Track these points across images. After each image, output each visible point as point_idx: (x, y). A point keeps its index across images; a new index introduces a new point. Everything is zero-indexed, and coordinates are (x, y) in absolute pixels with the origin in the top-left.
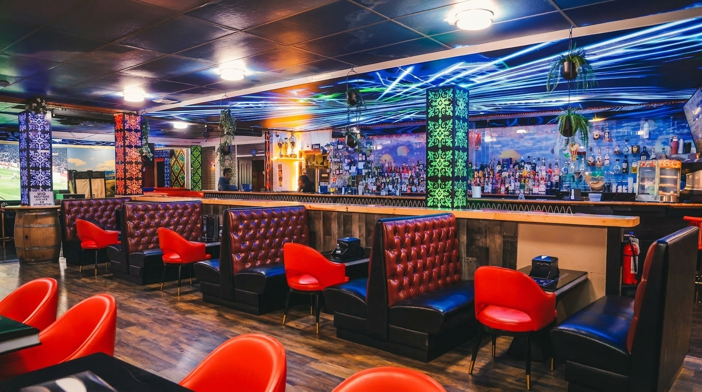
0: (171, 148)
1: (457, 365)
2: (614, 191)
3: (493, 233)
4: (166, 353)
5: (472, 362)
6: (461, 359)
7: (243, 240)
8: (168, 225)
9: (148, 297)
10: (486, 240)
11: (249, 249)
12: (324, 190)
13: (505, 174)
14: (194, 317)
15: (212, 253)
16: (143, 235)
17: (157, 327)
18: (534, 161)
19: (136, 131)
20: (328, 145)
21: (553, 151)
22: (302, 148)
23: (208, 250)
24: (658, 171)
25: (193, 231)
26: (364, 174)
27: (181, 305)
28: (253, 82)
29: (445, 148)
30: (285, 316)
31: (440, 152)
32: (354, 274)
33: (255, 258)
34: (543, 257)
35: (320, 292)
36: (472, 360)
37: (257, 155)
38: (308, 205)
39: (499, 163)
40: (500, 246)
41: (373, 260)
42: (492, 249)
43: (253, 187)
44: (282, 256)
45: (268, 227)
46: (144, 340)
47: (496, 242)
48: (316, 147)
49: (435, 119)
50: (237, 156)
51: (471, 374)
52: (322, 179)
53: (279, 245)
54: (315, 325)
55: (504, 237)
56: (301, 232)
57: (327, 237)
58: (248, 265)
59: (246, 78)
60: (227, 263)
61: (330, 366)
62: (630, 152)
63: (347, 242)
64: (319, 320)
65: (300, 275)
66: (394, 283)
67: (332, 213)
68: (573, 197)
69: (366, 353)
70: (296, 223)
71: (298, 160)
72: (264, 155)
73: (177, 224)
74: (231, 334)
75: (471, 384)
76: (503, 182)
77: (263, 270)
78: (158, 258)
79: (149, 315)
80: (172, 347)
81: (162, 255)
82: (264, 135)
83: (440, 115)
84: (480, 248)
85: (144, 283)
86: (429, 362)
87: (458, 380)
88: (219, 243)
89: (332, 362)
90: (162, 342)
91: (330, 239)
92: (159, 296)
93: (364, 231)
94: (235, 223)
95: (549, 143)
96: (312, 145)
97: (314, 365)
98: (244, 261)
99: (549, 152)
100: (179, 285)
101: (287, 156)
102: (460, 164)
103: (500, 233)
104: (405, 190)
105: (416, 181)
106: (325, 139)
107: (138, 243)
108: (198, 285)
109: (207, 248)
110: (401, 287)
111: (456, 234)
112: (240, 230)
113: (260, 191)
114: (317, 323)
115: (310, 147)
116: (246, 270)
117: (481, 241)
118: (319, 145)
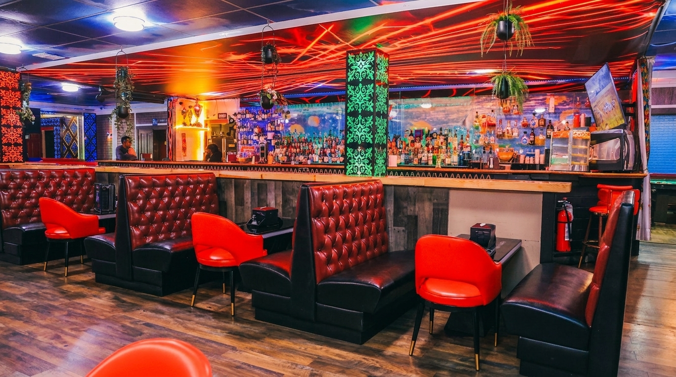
0: (60, 116)
1: (395, 345)
2: (522, 162)
3: (423, 201)
4: (44, 349)
5: (413, 342)
6: (397, 339)
7: (142, 210)
8: (53, 195)
9: (27, 280)
10: (415, 208)
11: (151, 221)
12: (233, 158)
13: (417, 145)
14: (83, 301)
15: (108, 226)
16: (21, 207)
17: (35, 316)
18: (446, 133)
19: (14, 90)
20: (235, 115)
21: (464, 123)
22: (208, 118)
23: (102, 223)
24: (571, 140)
25: (84, 203)
26: (273, 144)
27: (67, 287)
28: (154, 37)
29: (365, 114)
30: (194, 296)
31: (360, 117)
32: (273, 246)
33: (157, 232)
34: (481, 225)
35: (235, 268)
36: (412, 340)
37: (159, 124)
38: (217, 173)
39: (411, 135)
40: (431, 214)
41: (297, 230)
42: (420, 218)
43: (154, 157)
44: (189, 228)
45: (172, 195)
46: (15, 334)
47: (425, 211)
48: (223, 117)
49: (355, 83)
50: (136, 125)
51: (412, 355)
52: (228, 149)
53: (186, 216)
54: (231, 305)
55: (434, 204)
56: (210, 201)
57: (240, 208)
58: (149, 240)
59: (147, 30)
60: (124, 238)
61: (251, 355)
62: (537, 124)
63: (263, 212)
64: (234, 300)
65: (212, 249)
66: (322, 255)
67: (245, 181)
68: (491, 166)
69: (292, 336)
70: (203, 192)
71: (203, 130)
72: (166, 124)
73: (65, 194)
74: (130, 321)
75: (413, 368)
76: (416, 153)
77: (166, 244)
78: (40, 233)
79: (25, 301)
80: (53, 341)
81: (45, 230)
82: (166, 102)
83: (361, 79)
84: (409, 217)
85: (23, 263)
86: (363, 343)
87: (398, 363)
88: (114, 216)
89: (252, 349)
90: (40, 335)
91: (243, 210)
92: (43, 278)
93: (280, 200)
94: (133, 191)
95: (461, 114)
96: (219, 114)
97: (231, 356)
98: (145, 234)
99: (460, 124)
100: (67, 264)
101: (191, 125)
102: (381, 131)
103: (430, 200)
104: (317, 160)
105: (328, 151)
106: (232, 107)
107: (14, 217)
108: (90, 264)
109: (101, 221)
110: (329, 260)
111: (383, 202)
112: (139, 199)
113: (161, 160)
114: (233, 304)
115: (217, 116)
116: (148, 245)
117: (410, 210)
118: (226, 114)
